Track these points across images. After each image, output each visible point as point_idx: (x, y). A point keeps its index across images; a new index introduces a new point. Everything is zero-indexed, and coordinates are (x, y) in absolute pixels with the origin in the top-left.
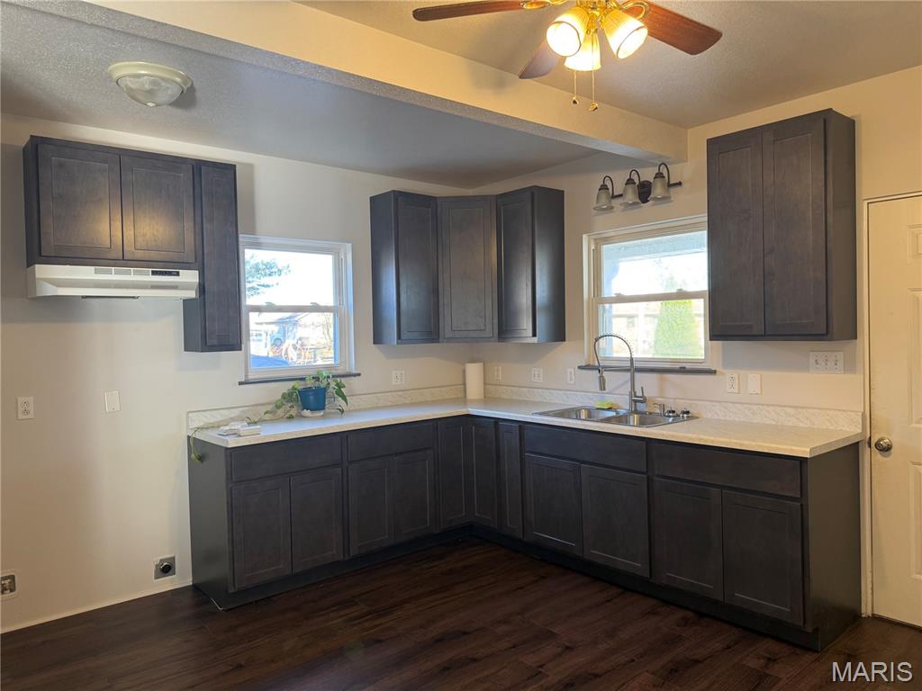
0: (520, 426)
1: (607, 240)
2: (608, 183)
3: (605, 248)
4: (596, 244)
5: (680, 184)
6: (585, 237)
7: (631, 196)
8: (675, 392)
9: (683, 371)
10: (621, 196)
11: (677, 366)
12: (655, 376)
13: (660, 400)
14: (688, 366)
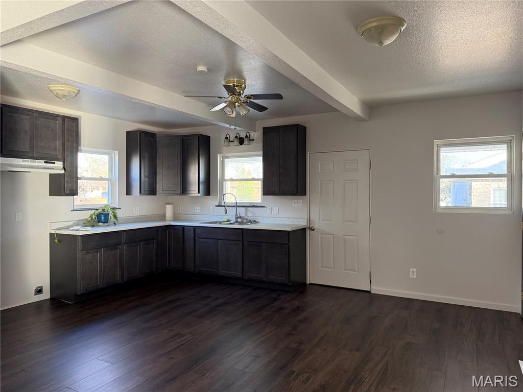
0: (194, 228)
1: (227, 157)
2: (228, 136)
3: (226, 160)
4: (223, 159)
5: (253, 140)
6: (218, 155)
7: (236, 142)
8: (251, 214)
9: (254, 206)
10: (233, 141)
11: (252, 205)
12: (244, 208)
13: (246, 217)
14: (255, 205)
